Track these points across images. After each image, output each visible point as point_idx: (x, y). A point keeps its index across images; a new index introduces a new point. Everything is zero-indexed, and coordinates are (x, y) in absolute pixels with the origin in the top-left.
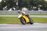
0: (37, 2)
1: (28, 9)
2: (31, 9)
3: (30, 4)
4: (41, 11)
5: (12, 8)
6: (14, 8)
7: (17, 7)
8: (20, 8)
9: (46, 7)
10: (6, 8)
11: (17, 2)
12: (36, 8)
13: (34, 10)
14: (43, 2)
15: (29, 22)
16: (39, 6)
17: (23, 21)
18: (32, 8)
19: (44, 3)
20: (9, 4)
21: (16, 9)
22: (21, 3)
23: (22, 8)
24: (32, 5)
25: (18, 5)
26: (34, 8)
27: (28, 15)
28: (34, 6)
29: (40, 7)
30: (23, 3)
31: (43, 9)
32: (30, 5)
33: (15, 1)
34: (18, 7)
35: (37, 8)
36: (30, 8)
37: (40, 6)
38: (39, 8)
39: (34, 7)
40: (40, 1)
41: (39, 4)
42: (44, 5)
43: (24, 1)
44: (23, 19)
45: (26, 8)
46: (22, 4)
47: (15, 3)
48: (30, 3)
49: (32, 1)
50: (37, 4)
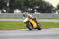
0: (34, 2)
1: (22, 11)
2: (25, 11)
3: (24, 5)
4: (38, 13)
6: (4, 9)
7: (7, 9)
8: (11, 10)
9: (44, 8)
11: (8, 2)
12: (31, 10)
13: (29, 12)
14: (40, 2)
15: (36, 27)
16: (35, 7)
18: (27, 10)
19: (42, 4)
21: (7, 11)
22: (13, 4)
23: (15, 9)
24: (27, 7)
25: (9, 6)
26: (30, 11)
27: (35, 19)
28: (29, 7)
29: (37, 9)
30: (16, 4)
31: (41, 12)
32: (24, 7)
33: (5, 2)
34: (9, 9)
35: (33, 10)
36: (25, 9)
37: (37, 7)
38: (35, 10)
39: (29, 9)
40: (37, 1)
41: (36, 5)
42: (41, 7)
43: (17, 1)
45: (19, 10)
46: (14, 5)
47: (5, 4)
48: (24, 4)
49: (26, 2)
50: (32, 5)
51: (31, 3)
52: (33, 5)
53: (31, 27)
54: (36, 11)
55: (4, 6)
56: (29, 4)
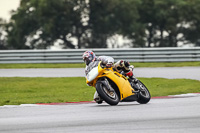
0: (172, 7)
2: (145, 39)
3: (138, 21)
5: (64, 39)
7: (83, 32)
8: (97, 38)
10: (36, 37)
11: (86, 10)
12: (165, 34)
13: (158, 44)
14: (195, 8)
16: (179, 25)
17: (109, 90)
18: (151, 35)
20: (51, 20)
22: (103, 15)
24: (150, 24)
30: (112, 15)
35: (173, 34)
36: (143, 34)
38: (180, 36)
39: (159, 33)
40: (184, 3)
42: (199, 23)
44: (106, 82)
45: (124, 36)
46: (107, 19)
47: (76, 17)
48: (138, 17)
50: (168, 17)
51: (162, 12)
52: (171, 19)
53: (114, 96)
54: (181, 40)
55: (71, 22)
56: (158, 15)
